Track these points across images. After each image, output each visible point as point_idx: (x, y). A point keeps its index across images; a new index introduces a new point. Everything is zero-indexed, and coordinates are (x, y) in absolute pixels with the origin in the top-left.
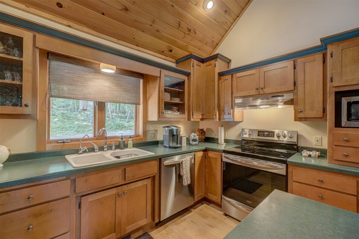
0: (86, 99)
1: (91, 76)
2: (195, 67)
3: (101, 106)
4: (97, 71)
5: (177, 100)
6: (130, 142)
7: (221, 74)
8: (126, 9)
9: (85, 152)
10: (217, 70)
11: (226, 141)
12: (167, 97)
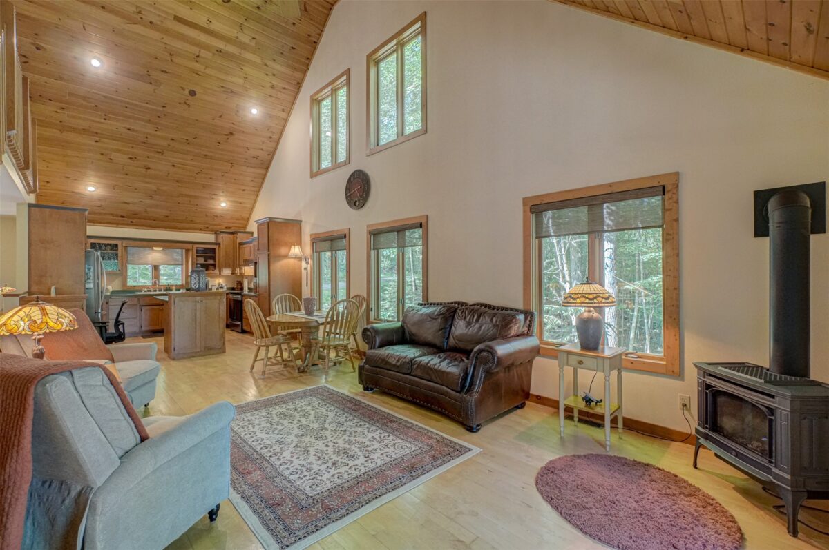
0: (147, 264)
1: (150, 251)
2: (224, 239)
3: (156, 268)
4: (153, 249)
5: (211, 262)
6: (174, 288)
7: (241, 244)
8: (167, 217)
9: (145, 291)
10: (239, 241)
11: (250, 289)
12: (201, 260)
